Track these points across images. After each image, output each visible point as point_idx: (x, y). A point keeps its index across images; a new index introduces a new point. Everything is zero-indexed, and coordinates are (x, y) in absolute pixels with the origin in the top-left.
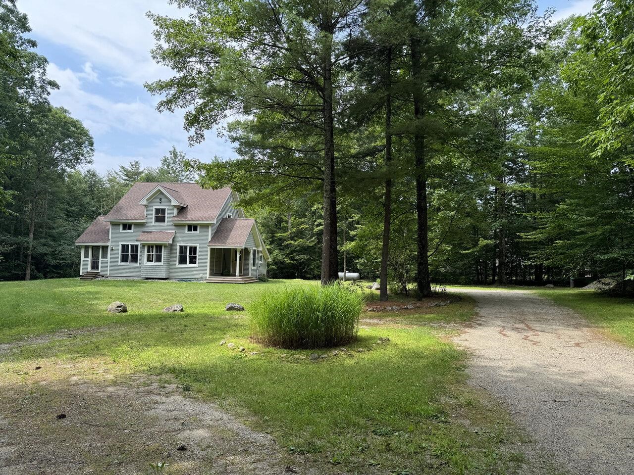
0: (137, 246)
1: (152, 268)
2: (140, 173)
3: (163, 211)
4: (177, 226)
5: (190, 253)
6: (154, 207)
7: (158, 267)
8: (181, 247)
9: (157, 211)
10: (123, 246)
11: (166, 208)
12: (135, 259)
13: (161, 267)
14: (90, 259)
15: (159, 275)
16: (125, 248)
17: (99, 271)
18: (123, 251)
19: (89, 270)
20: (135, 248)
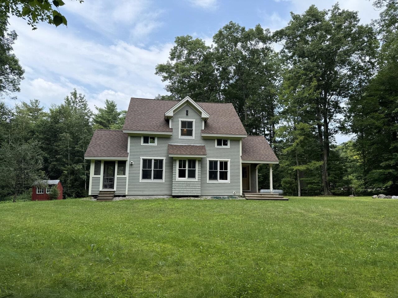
0: (161, 161)
1: (185, 185)
2: (40, 110)
3: (190, 124)
4: (205, 139)
5: (221, 168)
6: (180, 120)
7: (192, 183)
8: (211, 162)
9: (184, 123)
10: (144, 161)
11: (194, 120)
12: (158, 175)
13: (196, 183)
14: (101, 176)
15: (194, 192)
16: (147, 163)
17: (115, 189)
18: (144, 166)
19: (101, 189)
20: (159, 163)
